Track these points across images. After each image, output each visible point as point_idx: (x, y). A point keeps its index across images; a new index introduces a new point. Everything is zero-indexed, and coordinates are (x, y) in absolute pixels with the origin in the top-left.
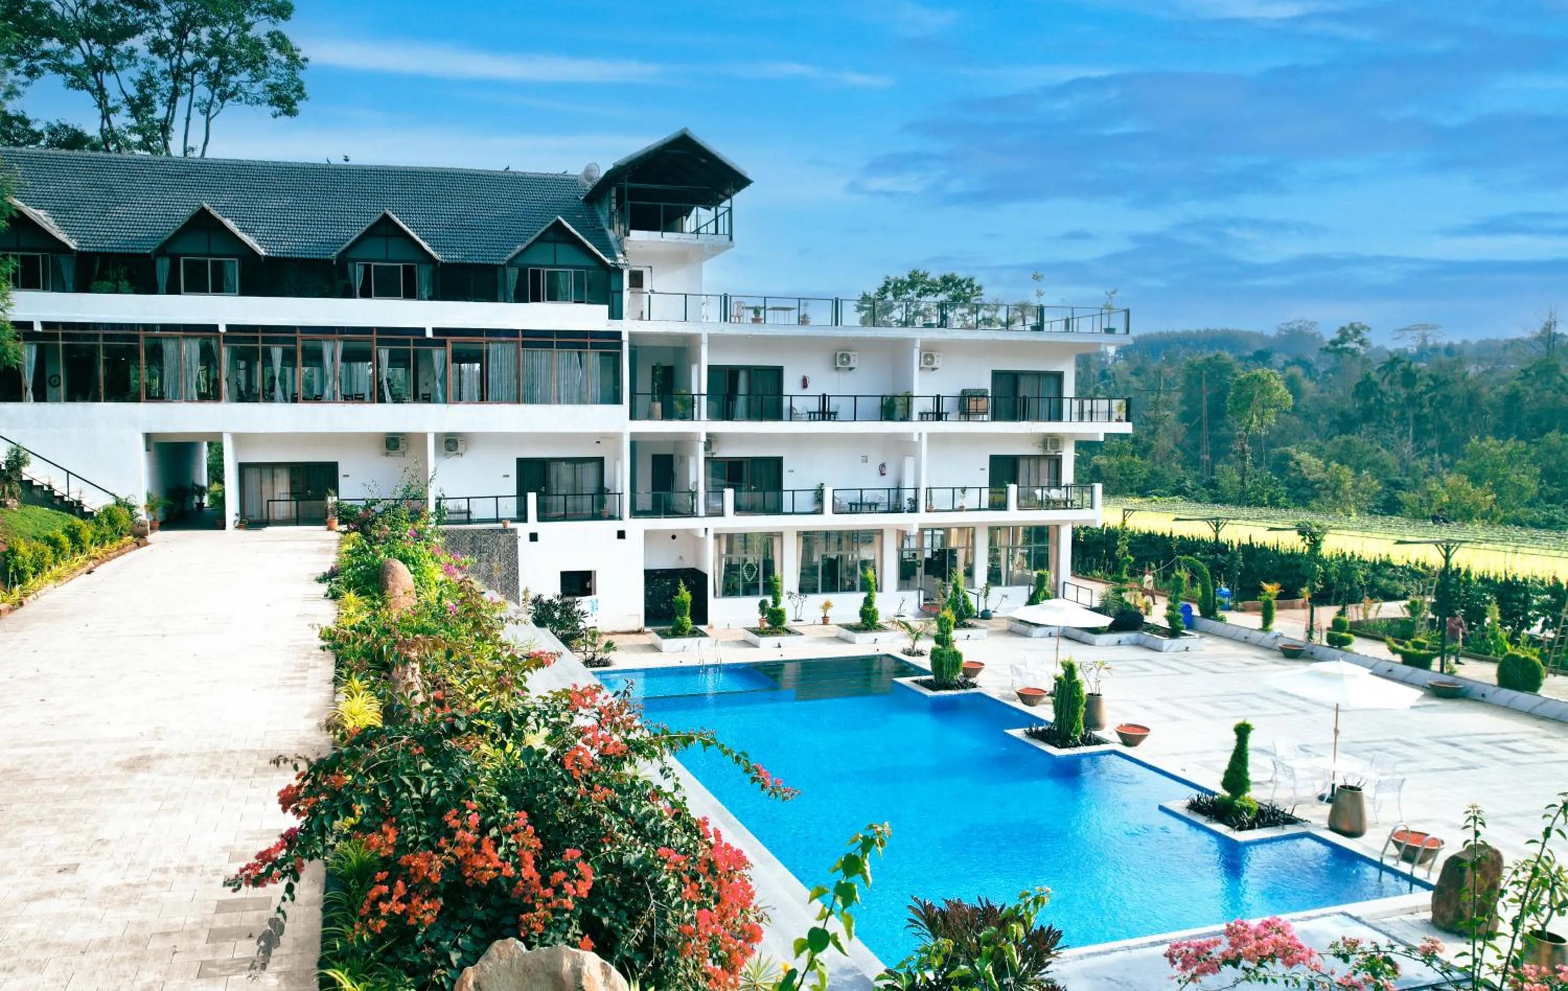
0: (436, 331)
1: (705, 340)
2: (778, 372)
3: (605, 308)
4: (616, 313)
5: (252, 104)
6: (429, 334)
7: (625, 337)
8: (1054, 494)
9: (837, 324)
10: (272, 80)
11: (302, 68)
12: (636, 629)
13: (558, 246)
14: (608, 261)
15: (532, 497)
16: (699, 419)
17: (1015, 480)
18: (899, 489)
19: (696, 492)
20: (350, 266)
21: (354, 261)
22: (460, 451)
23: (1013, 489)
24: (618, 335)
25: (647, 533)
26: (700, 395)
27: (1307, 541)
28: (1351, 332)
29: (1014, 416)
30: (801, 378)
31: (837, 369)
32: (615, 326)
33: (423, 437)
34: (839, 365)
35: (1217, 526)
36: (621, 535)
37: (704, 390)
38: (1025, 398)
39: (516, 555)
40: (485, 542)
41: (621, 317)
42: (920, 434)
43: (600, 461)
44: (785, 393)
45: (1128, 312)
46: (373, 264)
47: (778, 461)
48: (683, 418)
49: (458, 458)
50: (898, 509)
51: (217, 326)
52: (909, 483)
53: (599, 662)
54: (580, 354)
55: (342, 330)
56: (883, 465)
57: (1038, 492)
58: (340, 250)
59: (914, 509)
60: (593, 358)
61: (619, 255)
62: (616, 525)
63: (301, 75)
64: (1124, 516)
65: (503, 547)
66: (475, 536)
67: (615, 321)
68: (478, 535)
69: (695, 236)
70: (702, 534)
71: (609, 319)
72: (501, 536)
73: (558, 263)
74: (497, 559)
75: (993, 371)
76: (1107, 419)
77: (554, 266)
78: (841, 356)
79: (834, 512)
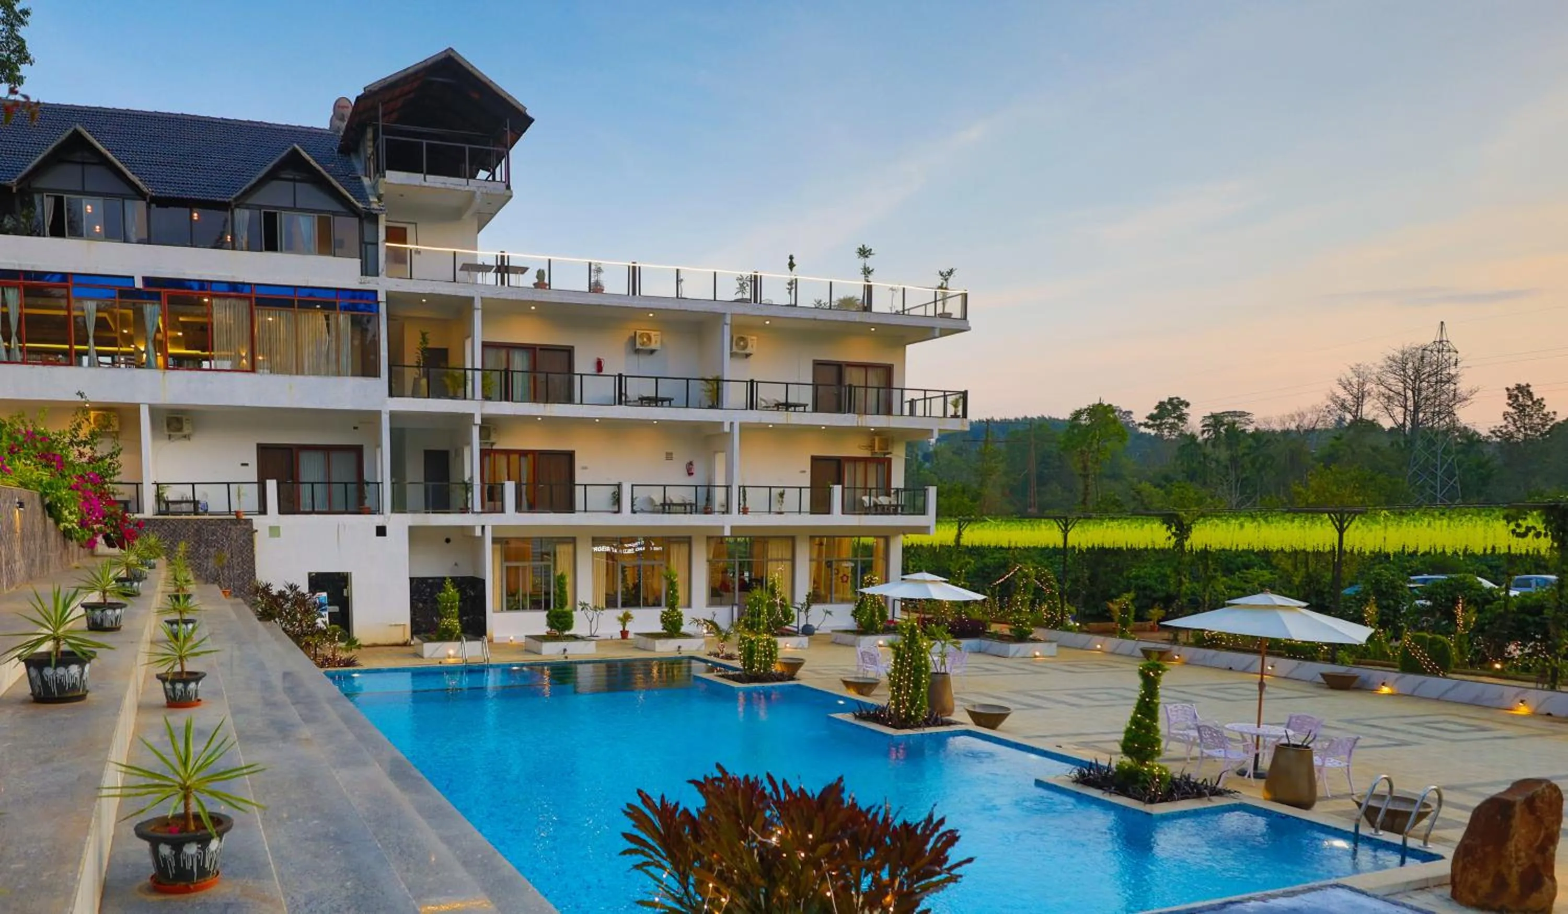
0: (148, 281)
1: (478, 304)
2: (569, 352)
3: (357, 262)
4: (370, 268)
6: (139, 284)
7: (382, 297)
8: (883, 500)
9: (634, 293)
11: (22, 22)
12: (401, 641)
13: (298, 186)
14: (360, 205)
15: (272, 486)
16: (473, 398)
17: (839, 481)
18: (709, 487)
19: (472, 485)
20: (37, 198)
21: (40, 191)
22: (186, 431)
23: (837, 490)
24: (373, 295)
25: (411, 529)
26: (473, 369)
27: (1173, 529)
28: (1169, 407)
29: (838, 409)
30: (596, 361)
31: (637, 351)
32: (370, 284)
33: (136, 408)
34: (638, 346)
35: (1066, 525)
36: (381, 531)
37: (478, 365)
38: (850, 386)
39: (252, 550)
40: (213, 534)
41: (377, 274)
42: (732, 424)
43: (358, 451)
44: (576, 371)
45: (965, 296)
46: (65, 196)
47: (570, 455)
48: (454, 397)
49: (185, 443)
50: (708, 510)
52: (720, 480)
53: (339, 663)
54: (327, 318)
55: (27, 274)
56: (691, 463)
57: (866, 499)
58: (20, 175)
59: (727, 511)
60: (343, 320)
61: (373, 199)
62: (377, 520)
63: (22, 32)
64: (960, 527)
65: (236, 541)
66: (200, 527)
67: (369, 278)
68: (204, 527)
69: (464, 181)
70: (478, 532)
71: (362, 275)
72: (233, 527)
73: (298, 206)
74: (229, 556)
75: (814, 361)
76: (942, 415)
77: (294, 209)
78: (642, 336)
79: (633, 512)
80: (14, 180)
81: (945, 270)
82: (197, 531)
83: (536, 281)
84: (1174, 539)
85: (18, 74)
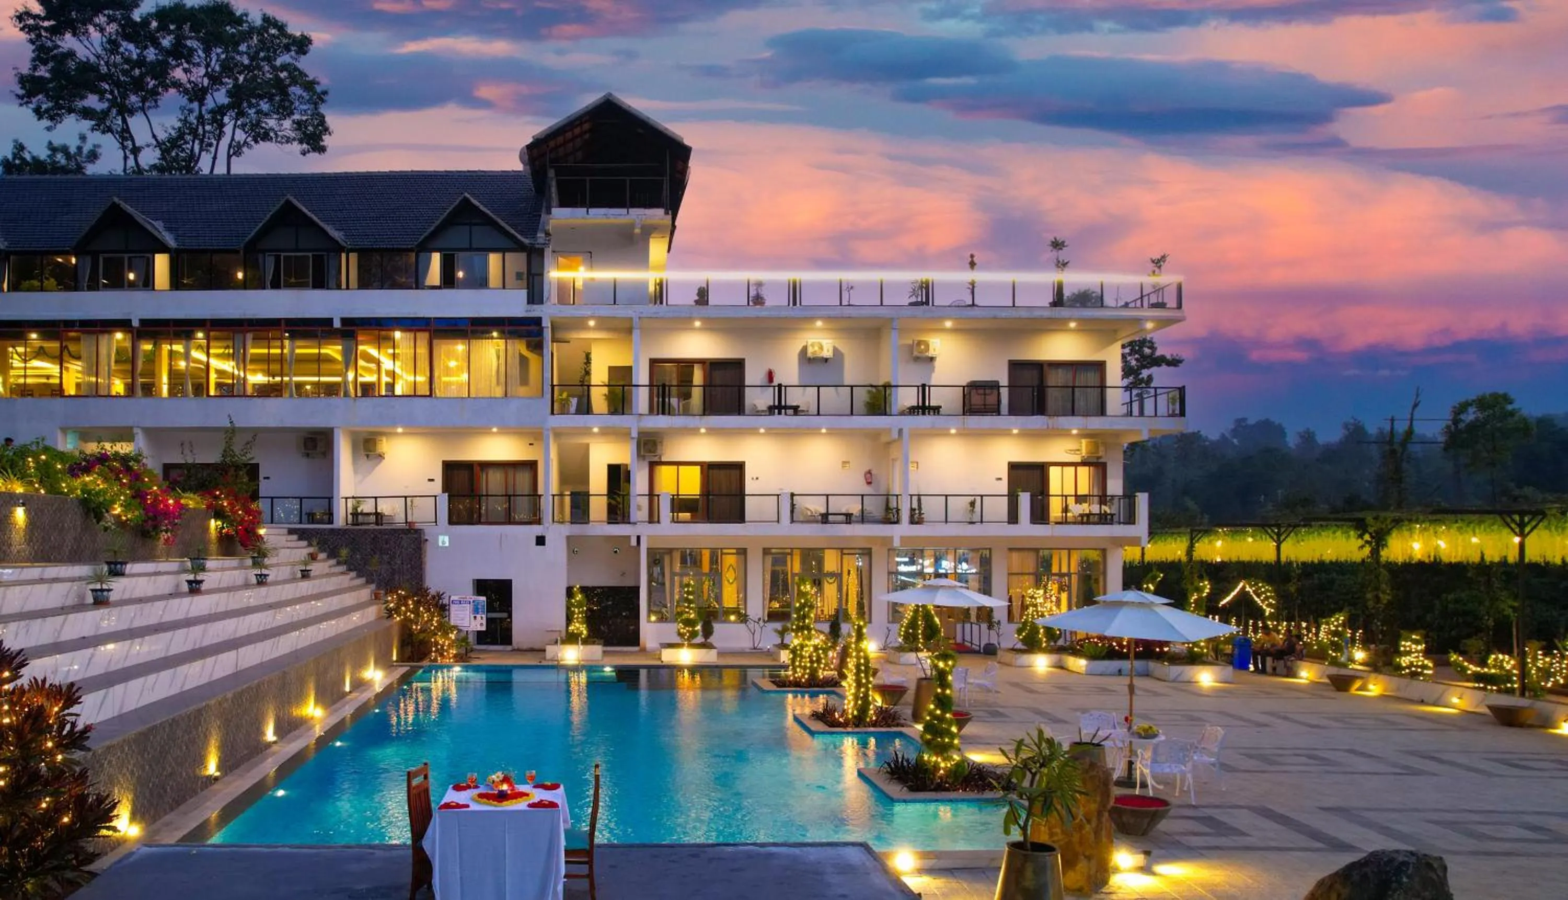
0: (345, 321)
2: (739, 366)
3: (524, 293)
4: (536, 298)
5: (282, 143)
6: (337, 324)
7: (546, 323)
9: (795, 304)
10: (296, 117)
11: (323, 101)
13: (475, 228)
15: (443, 499)
19: (627, 495)
20: (260, 256)
21: (263, 251)
22: (379, 450)
23: (1024, 498)
24: (538, 321)
25: (569, 538)
26: (632, 386)
27: (1368, 538)
30: (767, 372)
31: (810, 361)
32: (536, 311)
34: (809, 356)
36: (541, 541)
40: (388, 542)
41: (542, 303)
42: (901, 430)
43: (533, 466)
44: (746, 383)
46: (282, 255)
47: (740, 467)
48: (614, 413)
49: (380, 461)
51: (130, 321)
52: (897, 488)
55: (250, 322)
56: (869, 472)
58: (246, 240)
59: (897, 520)
60: (511, 347)
61: (540, 235)
62: (536, 530)
64: (1192, 539)
65: (406, 549)
66: (376, 536)
67: (535, 307)
68: (379, 536)
69: (624, 211)
70: (634, 542)
71: (528, 303)
72: (404, 537)
73: (474, 246)
74: (399, 562)
75: (1010, 361)
76: (1153, 414)
77: (470, 249)
78: (813, 345)
79: (792, 521)
80: (242, 245)
81: (1157, 256)
82: (373, 539)
83: (697, 298)
84: (1367, 550)
85: (322, 144)
